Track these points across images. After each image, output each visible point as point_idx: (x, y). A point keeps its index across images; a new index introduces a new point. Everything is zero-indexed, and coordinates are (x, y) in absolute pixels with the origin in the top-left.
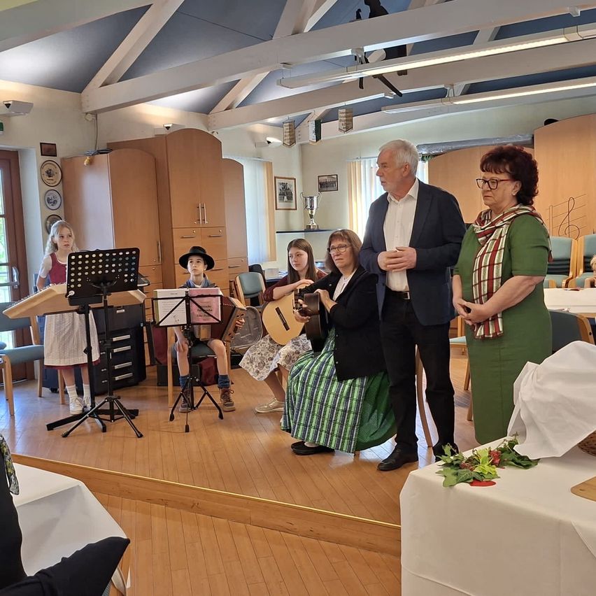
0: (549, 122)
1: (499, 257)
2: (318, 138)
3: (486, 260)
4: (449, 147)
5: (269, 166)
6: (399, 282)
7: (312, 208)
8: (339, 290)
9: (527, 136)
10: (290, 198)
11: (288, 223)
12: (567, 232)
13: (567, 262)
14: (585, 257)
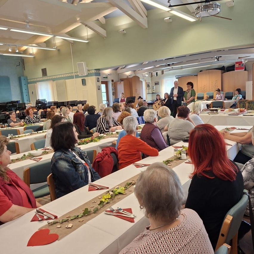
0: (201, 71)
1: (190, 95)
2: (157, 76)
3: (189, 95)
4: (182, 76)
5: (145, 80)
6: (175, 99)
7: (154, 89)
8: (166, 101)
10: (149, 87)
11: (149, 92)
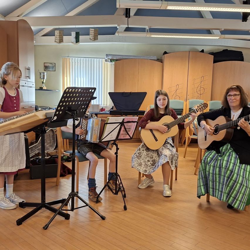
7: (44, 78)
9: (155, 57)
12: (175, 98)
13: (182, 110)
14: (189, 109)
